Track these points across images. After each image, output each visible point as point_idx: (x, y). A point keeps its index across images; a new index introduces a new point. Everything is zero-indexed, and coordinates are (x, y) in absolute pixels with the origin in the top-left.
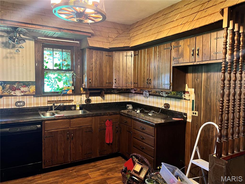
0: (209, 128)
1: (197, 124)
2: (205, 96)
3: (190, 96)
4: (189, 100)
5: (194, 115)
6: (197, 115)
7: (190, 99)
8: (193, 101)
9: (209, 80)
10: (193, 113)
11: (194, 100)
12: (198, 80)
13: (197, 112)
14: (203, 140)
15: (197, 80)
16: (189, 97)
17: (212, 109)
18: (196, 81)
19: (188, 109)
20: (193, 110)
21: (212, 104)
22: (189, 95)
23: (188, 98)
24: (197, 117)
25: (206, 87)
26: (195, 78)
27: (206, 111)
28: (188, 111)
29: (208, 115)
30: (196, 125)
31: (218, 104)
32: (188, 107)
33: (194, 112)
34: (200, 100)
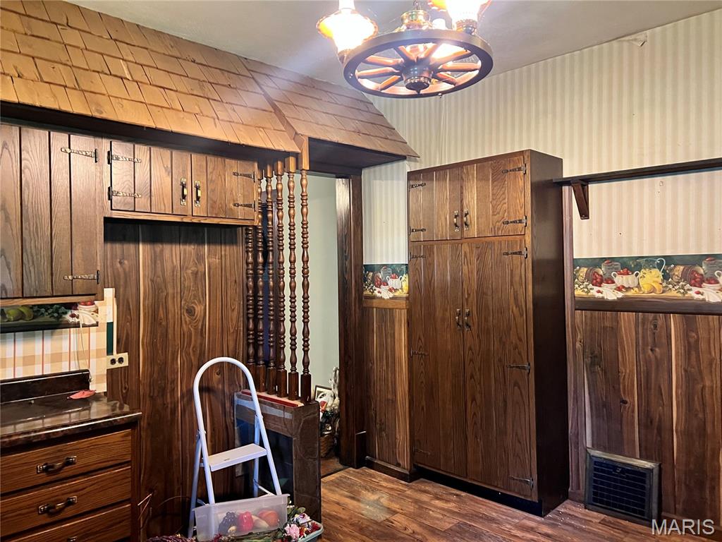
0: (163, 385)
1: (125, 388)
2: (150, 304)
3: (97, 311)
4: (97, 325)
5: (117, 365)
6: (126, 363)
7: (97, 323)
8: (110, 325)
9: (159, 262)
10: (113, 362)
11: (112, 323)
12: (126, 262)
13: (125, 356)
14: (149, 424)
15: (120, 263)
16: (96, 314)
17: (170, 337)
18: (118, 265)
19: (93, 353)
20: (110, 351)
21: (171, 321)
22: (94, 309)
23: (90, 321)
24: (125, 370)
25: (152, 281)
26: (113, 257)
27: (152, 345)
28: (93, 361)
29: (160, 352)
30: (124, 391)
31: (185, 319)
32: (93, 347)
33: (116, 356)
34: (134, 316)
